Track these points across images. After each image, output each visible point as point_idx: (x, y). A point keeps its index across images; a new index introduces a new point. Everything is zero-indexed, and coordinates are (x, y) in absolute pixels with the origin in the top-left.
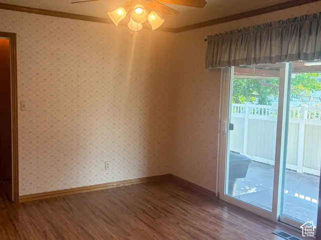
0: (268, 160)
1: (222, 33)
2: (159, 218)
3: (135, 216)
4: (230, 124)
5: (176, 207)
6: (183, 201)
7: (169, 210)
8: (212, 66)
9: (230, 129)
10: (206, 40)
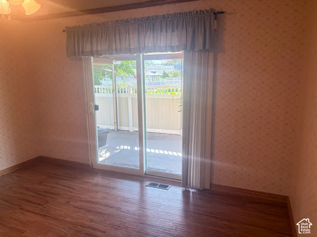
0: (108, 126)
1: (81, 25)
2: (47, 202)
3: (21, 209)
4: (96, 105)
5: (59, 187)
6: (62, 179)
7: (53, 192)
8: (75, 56)
9: (96, 110)
10: (64, 31)
